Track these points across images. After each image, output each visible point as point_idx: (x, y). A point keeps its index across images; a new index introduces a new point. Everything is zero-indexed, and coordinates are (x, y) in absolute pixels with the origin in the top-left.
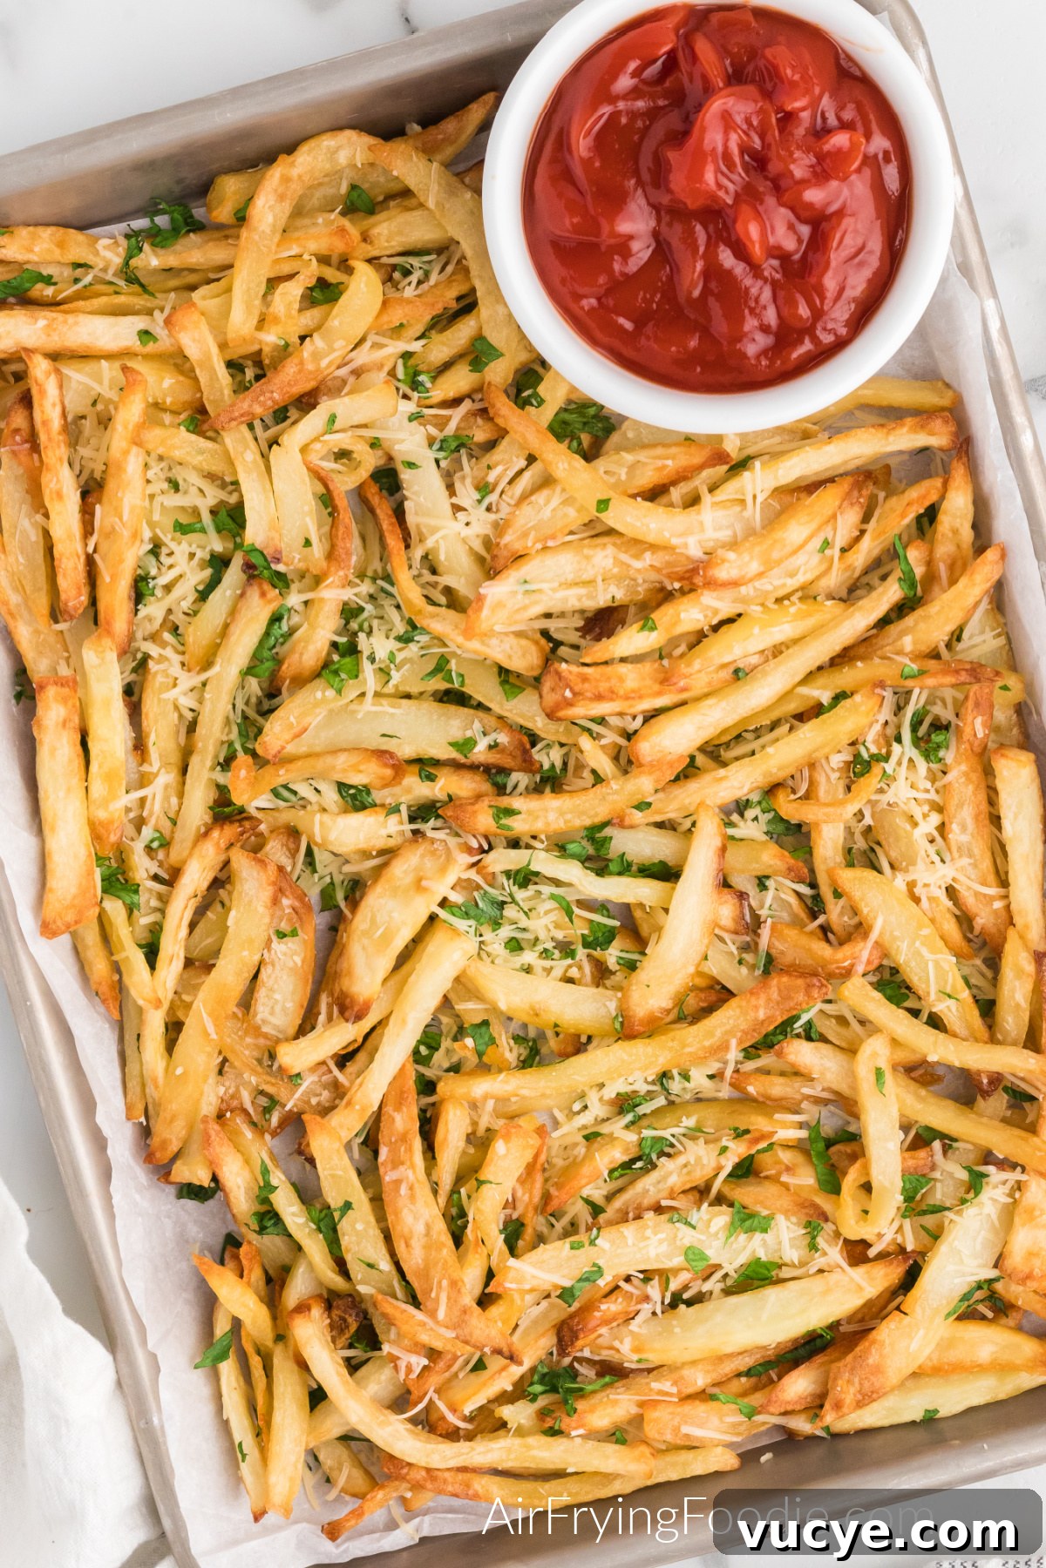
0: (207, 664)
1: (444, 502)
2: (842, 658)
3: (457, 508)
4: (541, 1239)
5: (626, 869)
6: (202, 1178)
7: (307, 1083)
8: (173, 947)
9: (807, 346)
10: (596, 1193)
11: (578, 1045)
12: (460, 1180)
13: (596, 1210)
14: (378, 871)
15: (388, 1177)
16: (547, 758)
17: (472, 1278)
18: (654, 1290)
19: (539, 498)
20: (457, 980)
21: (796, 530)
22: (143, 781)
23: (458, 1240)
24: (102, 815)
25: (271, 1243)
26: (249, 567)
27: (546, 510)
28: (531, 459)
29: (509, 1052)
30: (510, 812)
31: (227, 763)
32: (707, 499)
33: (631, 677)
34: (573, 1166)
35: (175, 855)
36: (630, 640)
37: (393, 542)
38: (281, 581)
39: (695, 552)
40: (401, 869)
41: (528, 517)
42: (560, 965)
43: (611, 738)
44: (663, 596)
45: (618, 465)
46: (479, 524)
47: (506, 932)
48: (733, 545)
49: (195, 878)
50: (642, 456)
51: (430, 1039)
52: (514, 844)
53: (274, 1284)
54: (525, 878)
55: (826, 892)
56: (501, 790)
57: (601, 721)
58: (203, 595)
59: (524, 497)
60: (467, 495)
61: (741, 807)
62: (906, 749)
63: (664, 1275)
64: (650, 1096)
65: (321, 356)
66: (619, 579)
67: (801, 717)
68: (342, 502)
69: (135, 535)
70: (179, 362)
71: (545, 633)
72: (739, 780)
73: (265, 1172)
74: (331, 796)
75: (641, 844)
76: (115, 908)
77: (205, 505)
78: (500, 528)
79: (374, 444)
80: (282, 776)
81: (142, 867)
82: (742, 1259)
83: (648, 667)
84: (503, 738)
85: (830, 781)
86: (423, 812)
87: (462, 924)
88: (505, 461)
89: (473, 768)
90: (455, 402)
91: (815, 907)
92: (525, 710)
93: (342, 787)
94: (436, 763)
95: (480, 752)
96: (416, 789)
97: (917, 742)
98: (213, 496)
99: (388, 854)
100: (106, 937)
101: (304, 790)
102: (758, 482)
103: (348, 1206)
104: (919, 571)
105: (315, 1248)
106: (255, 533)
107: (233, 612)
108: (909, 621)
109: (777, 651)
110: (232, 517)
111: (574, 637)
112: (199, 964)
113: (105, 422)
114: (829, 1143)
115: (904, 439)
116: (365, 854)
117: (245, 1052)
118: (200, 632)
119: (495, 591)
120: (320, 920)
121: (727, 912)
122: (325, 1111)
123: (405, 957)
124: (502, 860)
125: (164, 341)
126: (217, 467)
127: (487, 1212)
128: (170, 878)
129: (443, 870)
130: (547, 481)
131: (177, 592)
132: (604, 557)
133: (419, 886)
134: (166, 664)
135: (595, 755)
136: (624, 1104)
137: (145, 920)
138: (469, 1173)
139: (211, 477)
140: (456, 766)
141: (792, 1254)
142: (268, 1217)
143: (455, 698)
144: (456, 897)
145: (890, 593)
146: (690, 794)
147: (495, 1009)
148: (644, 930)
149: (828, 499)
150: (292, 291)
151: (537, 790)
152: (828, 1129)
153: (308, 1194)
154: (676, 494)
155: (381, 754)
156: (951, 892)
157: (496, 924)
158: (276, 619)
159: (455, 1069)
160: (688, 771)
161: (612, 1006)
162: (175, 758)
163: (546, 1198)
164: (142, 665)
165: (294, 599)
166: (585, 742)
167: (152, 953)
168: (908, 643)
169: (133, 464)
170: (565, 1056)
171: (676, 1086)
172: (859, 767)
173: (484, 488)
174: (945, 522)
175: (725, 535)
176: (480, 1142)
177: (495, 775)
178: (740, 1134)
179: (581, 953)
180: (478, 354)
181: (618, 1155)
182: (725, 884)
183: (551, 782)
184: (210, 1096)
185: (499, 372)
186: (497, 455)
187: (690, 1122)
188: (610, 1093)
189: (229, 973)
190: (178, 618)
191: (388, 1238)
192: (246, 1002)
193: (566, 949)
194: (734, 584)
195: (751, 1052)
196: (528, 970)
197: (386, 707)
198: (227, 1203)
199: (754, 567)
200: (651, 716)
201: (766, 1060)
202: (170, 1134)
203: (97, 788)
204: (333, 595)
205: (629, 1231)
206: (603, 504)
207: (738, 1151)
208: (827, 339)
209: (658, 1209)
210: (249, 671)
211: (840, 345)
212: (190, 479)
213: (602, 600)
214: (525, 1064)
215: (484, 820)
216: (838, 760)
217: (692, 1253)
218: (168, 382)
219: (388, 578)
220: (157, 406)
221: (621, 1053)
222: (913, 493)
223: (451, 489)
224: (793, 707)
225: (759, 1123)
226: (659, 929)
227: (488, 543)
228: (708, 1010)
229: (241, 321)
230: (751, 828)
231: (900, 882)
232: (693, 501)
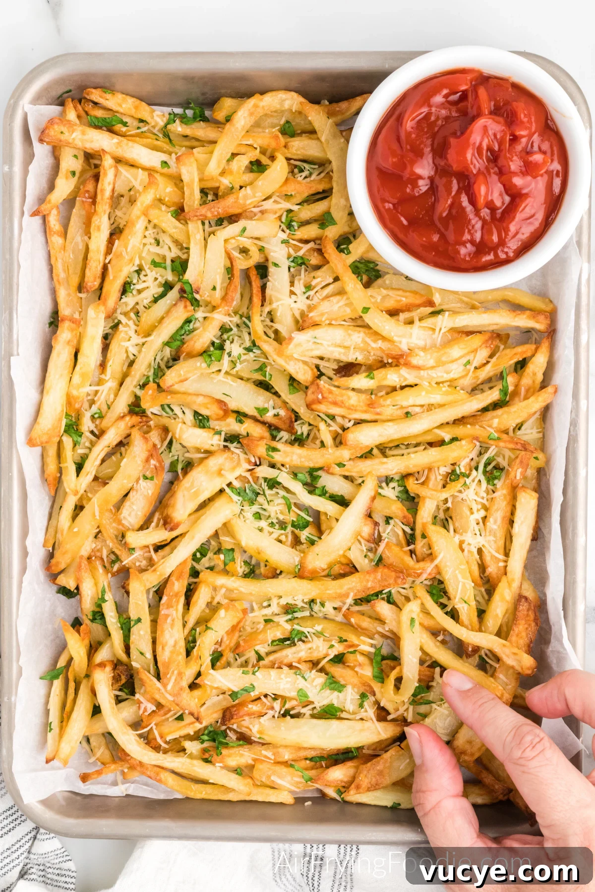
0: (148, 334)
1: (287, 287)
2: (460, 421)
3: (292, 293)
4: (228, 665)
5: (324, 493)
6: (71, 586)
7: (137, 554)
8: (91, 467)
9: (490, 257)
10: (263, 649)
11: (275, 574)
12: (198, 623)
13: (260, 658)
14: (202, 460)
15: (163, 611)
16: (302, 429)
17: (189, 675)
18: (277, 705)
19: (334, 299)
20: (225, 525)
21: (456, 351)
22: (100, 382)
23: (188, 653)
24: (75, 393)
25: (96, 627)
26: (182, 291)
27: (335, 307)
28: (336, 279)
29: (240, 568)
30: (275, 450)
31: (143, 386)
32: (417, 322)
33: (354, 399)
34: (254, 634)
35: (105, 423)
36: (360, 381)
37: (257, 300)
38: (195, 303)
39: (404, 347)
40: (213, 463)
41: (325, 307)
42: (277, 532)
43: (335, 427)
44: (382, 365)
45: (378, 295)
46: (301, 303)
47: (255, 508)
48: (424, 349)
49: (111, 437)
50: (391, 293)
51: (202, 551)
52: (273, 466)
53: (93, 648)
54: (273, 484)
55: (418, 533)
56: (274, 438)
57: (333, 418)
58: (156, 300)
59: (327, 297)
60: (299, 288)
61: (388, 480)
62: (479, 475)
63: (284, 700)
64: (302, 609)
65: (248, 198)
66: (362, 350)
67: (431, 444)
68: (237, 273)
69: (131, 260)
70: (178, 181)
71: (317, 367)
72: (393, 466)
73: (103, 592)
74: (189, 416)
75: (335, 484)
76: (68, 441)
77: (170, 256)
78: (311, 308)
79: (261, 250)
80: (169, 399)
81: (87, 425)
82: (326, 702)
83: (363, 397)
84: (282, 413)
85: (436, 478)
86: (232, 438)
87: (235, 498)
88: (322, 277)
89: (264, 423)
90: (306, 242)
91: (410, 539)
92: (296, 401)
93: (196, 414)
94: (246, 415)
95: (269, 416)
96: (232, 426)
97: (485, 472)
98: (175, 252)
99: (209, 453)
100: (59, 455)
101: (177, 410)
102: (444, 322)
103: (139, 620)
104: (511, 388)
105: (117, 636)
106: (190, 275)
107: (168, 312)
108: (499, 412)
109: (430, 408)
110: (181, 266)
111: (331, 373)
112: (101, 480)
113: (132, 201)
114: (384, 658)
115: (523, 321)
116: (198, 450)
117: (110, 530)
118: (148, 318)
119: (300, 338)
120: (167, 477)
121: (367, 530)
122: (142, 571)
123: (203, 506)
124: (264, 471)
125: (173, 169)
126: (181, 238)
127: (206, 644)
128: (98, 435)
129: (233, 469)
130: (341, 292)
131: (143, 295)
132: (358, 337)
133: (219, 473)
134: (128, 328)
135: (325, 433)
136: (289, 609)
137: (81, 451)
138: (204, 622)
139: (177, 242)
140: (255, 419)
141: (350, 706)
142: (99, 616)
143: (265, 386)
144: (237, 484)
145: (494, 395)
146: (365, 466)
147: (239, 545)
148: (323, 527)
149: (476, 341)
150: (243, 162)
151: (292, 443)
152: (385, 651)
153: (121, 610)
154: (402, 316)
155: (221, 403)
156: (480, 551)
157: (252, 502)
158: (188, 321)
159: (211, 568)
160: (368, 455)
161: (297, 560)
162: (119, 376)
163: (238, 646)
164: (115, 327)
165: (200, 314)
166: (322, 426)
167: (79, 467)
168: (496, 422)
169: (141, 224)
170: (267, 578)
171: (316, 608)
172: (453, 476)
173: (308, 287)
174: (531, 368)
175: (421, 343)
176: (213, 608)
177: (273, 429)
178: (342, 640)
179: (289, 528)
180: (324, 220)
181: (279, 635)
182: (370, 516)
183: (299, 441)
184: (88, 546)
185: (332, 232)
186: (319, 273)
187: (319, 628)
188: (283, 602)
189: (114, 489)
190: (140, 308)
191: (154, 642)
192: (119, 506)
193: (282, 525)
194: (418, 368)
195: (358, 602)
196: (261, 530)
197: (229, 380)
198: (80, 601)
199: (431, 363)
200: (358, 422)
201: (364, 608)
202: (62, 560)
203: (76, 379)
204: (220, 317)
205: (273, 673)
206: (366, 310)
207: (339, 648)
208: (503, 256)
209: (290, 666)
210: (167, 344)
211: (508, 261)
212: (166, 240)
213: (350, 357)
214: (246, 576)
215: (261, 450)
216: (444, 470)
217: (301, 692)
218: (169, 189)
219: (249, 318)
220: (160, 200)
221: (296, 583)
222: (519, 349)
223: (292, 283)
224: (429, 438)
225: (353, 638)
226: (331, 529)
227: (303, 314)
228: (343, 576)
229: (213, 168)
230: (391, 492)
231: (457, 539)
232: (411, 322)
